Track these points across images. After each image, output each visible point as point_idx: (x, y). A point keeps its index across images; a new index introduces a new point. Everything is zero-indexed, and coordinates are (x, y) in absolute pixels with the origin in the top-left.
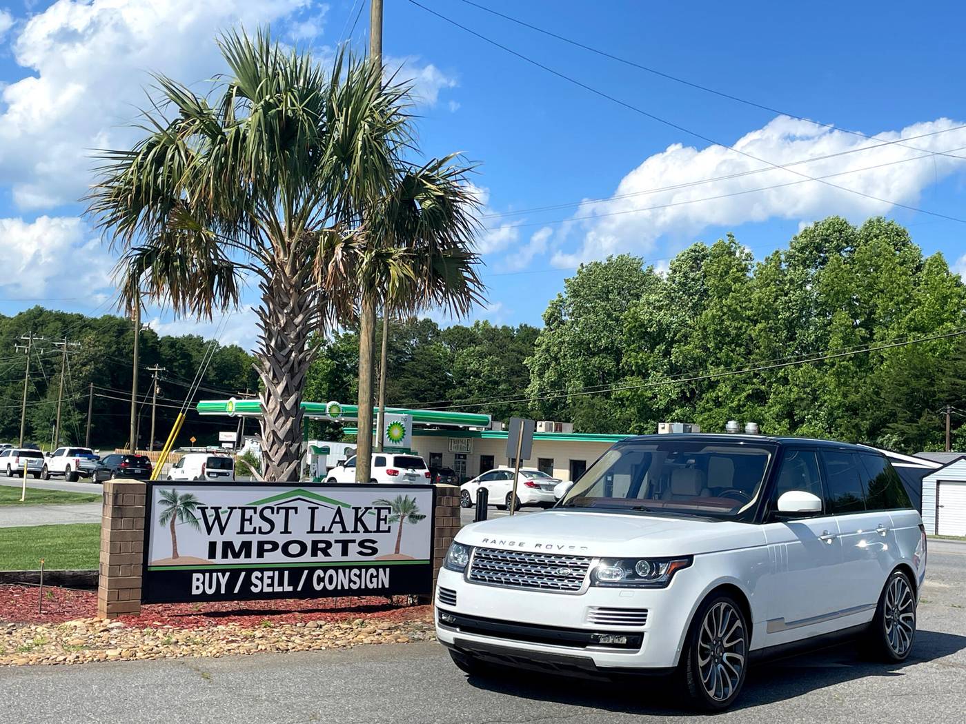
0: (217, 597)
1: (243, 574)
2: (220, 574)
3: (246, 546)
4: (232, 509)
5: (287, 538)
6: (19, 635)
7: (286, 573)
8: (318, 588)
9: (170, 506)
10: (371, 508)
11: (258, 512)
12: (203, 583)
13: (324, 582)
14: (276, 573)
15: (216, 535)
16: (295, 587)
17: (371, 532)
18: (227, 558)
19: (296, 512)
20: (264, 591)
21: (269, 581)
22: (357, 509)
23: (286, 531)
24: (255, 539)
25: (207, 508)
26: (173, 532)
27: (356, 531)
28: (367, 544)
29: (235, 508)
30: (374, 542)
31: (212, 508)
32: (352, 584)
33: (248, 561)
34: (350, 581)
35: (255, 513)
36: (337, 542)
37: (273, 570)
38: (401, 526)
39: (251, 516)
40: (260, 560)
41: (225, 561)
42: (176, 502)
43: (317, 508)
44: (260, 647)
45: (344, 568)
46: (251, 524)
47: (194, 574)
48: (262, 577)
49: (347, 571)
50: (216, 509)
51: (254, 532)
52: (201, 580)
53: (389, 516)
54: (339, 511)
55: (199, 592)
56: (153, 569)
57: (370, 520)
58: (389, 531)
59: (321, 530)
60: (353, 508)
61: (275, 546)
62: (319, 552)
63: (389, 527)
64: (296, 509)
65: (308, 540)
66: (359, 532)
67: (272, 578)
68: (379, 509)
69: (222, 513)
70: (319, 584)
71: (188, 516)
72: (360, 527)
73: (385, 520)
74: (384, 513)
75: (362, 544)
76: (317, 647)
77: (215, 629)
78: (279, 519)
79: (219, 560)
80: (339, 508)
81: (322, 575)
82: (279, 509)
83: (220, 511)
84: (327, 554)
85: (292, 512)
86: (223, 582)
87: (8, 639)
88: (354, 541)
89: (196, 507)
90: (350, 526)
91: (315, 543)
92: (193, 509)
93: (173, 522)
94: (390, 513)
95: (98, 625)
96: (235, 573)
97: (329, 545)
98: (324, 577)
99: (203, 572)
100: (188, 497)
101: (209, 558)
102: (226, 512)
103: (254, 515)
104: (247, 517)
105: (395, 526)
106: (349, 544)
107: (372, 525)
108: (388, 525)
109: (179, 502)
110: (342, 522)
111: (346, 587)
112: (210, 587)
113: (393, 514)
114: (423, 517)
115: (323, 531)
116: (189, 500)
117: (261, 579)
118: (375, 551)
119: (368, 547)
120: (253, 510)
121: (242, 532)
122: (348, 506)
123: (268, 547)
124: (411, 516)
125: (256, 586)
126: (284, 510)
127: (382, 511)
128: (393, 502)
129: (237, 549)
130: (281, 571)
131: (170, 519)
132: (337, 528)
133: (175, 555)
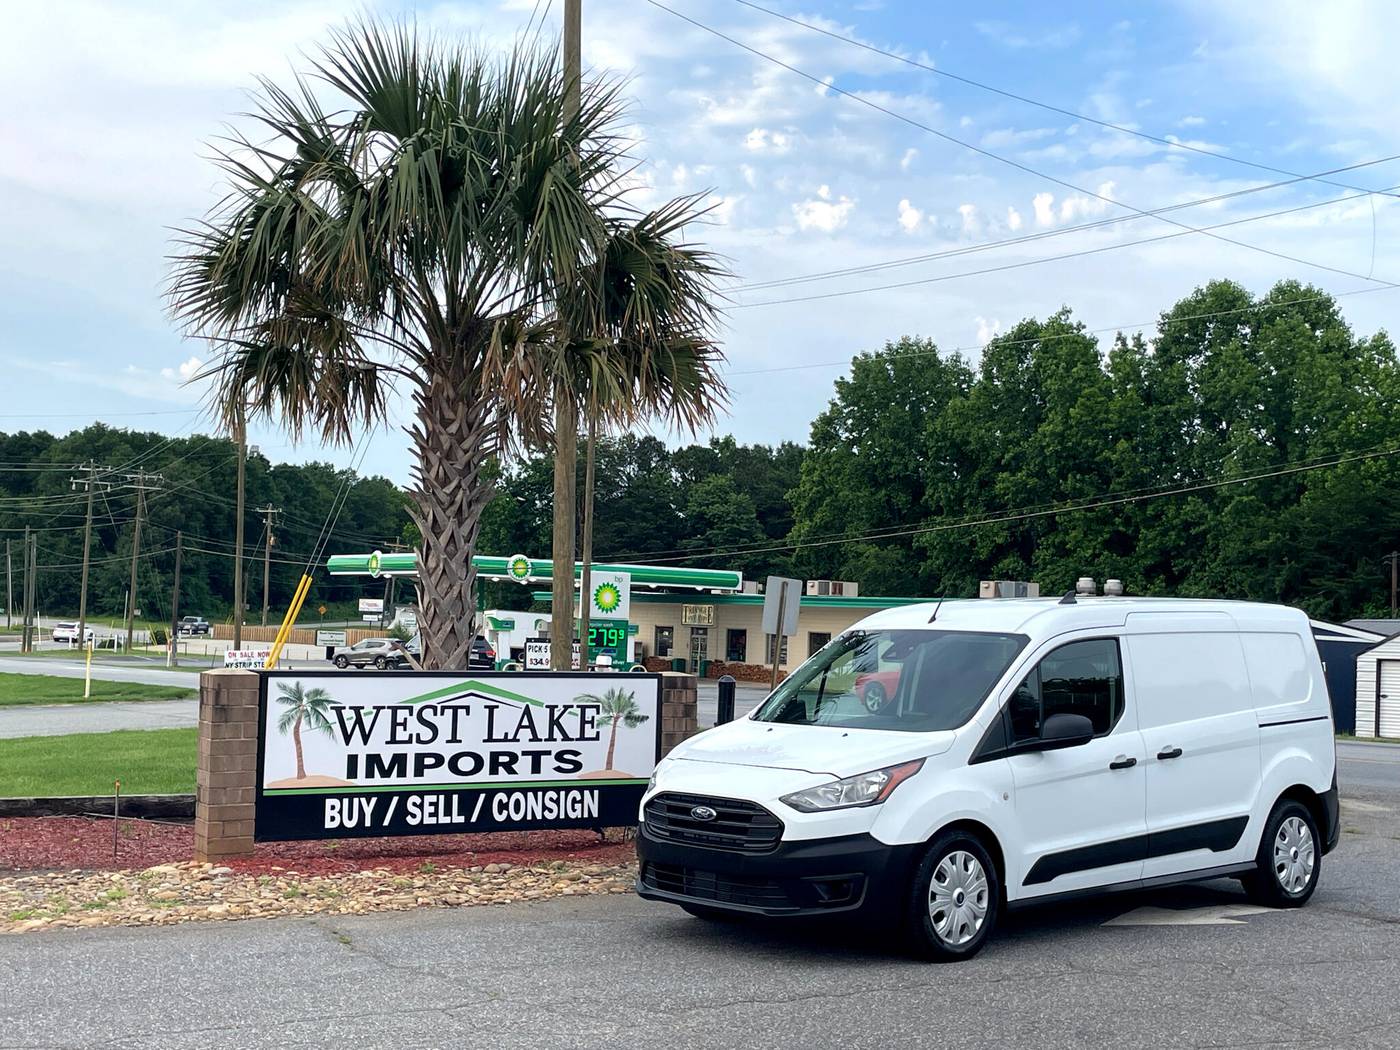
0: (360, 831)
1: (395, 799)
2: (363, 800)
3: (399, 760)
4: (378, 709)
5: (456, 749)
6: (86, 885)
7: (455, 798)
8: (500, 818)
9: (294, 706)
10: (572, 706)
11: (415, 713)
13: (507, 809)
14: (442, 797)
15: (357, 746)
16: (468, 817)
17: (572, 740)
18: (373, 777)
19: (468, 713)
20: (425, 822)
21: (432, 809)
22: (552, 708)
23: (454, 740)
24: (411, 751)
25: (344, 708)
26: (298, 742)
27: (551, 738)
28: (566, 756)
29: (383, 708)
30: (576, 753)
31: (351, 708)
32: (546, 813)
33: (402, 781)
34: (545, 808)
35: (411, 714)
36: (525, 753)
37: (437, 793)
38: (614, 731)
39: (406, 719)
40: (419, 780)
41: (370, 782)
42: (301, 699)
43: (497, 707)
44: (420, 900)
45: (535, 791)
46: (405, 729)
47: (328, 801)
48: (422, 803)
49: (540, 794)
50: (357, 710)
51: (410, 741)
52: (338, 808)
53: (597, 717)
54: (527, 712)
55: (335, 824)
56: (265, 793)
57: (571, 724)
58: (597, 738)
59: (502, 737)
60: (547, 707)
61: (439, 760)
62: (501, 769)
63: (598, 733)
64: (467, 708)
65: (485, 751)
66: (555, 740)
67: (436, 805)
68: (583, 708)
69: (365, 714)
70: (500, 813)
71: (318, 720)
72: (557, 733)
73: (592, 722)
74: (590, 713)
75: (559, 757)
76: (501, 900)
77: (358, 876)
78: (444, 723)
79: (361, 780)
80: (527, 706)
81: (505, 800)
82: (443, 708)
83: (362, 711)
84: (511, 771)
85: (461, 713)
86: (368, 810)
87: (73, 891)
88: (548, 753)
89: (329, 706)
90: (543, 731)
91: (494, 756)
92: (325, 709)
93: (297, 728)
94: (598, 713)
95: (196, 871)
96: (384, 799)
97: (514, 758)
98: (508, 803)
99: (340, 797)
100: (318, 692)
101: (348, 778)
102: (371, 713)
103: (409, 718)
104: (400, 720)
105: (606, 731)
106: (542, 757)
107: (574, 731)
108: (595, 730)
109: (305, 700)
110: (531, 726)
111: (539, 817)
112: (350, 818)
113: (602, 714)
114: (644, 718)
115: (506, 739)
116: (319, 697)
117: (421, 807)
118: (578, 766)
119: (569, 761)
120: (407, 711)
121: (393, 741)
122: (540, 704)
123: (429, 761)
124: (627, 718)
125: (414, 816)
126: (451, 710)
127: (587, 710)
128: (603, 698)
129: (386, 765)
130: (448, 795)
131: (294, 724)
132: (526, 734)
133: (301, 774)
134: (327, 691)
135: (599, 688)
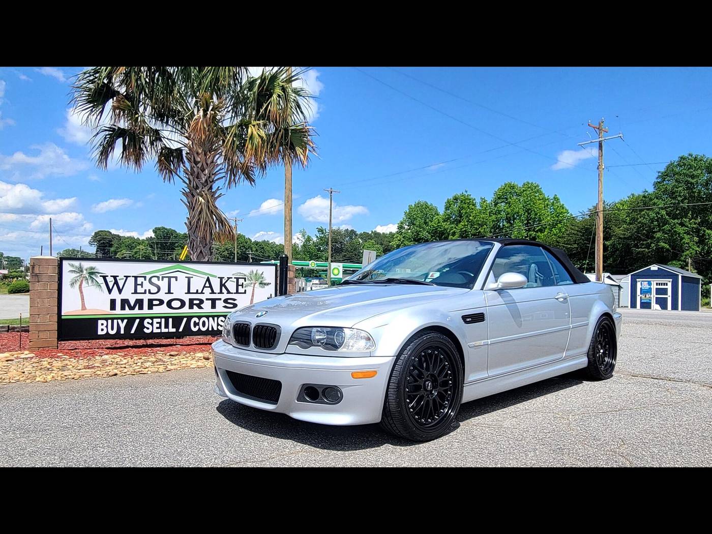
0: (118, 336)
1: (137, 321)
2: (120, 321)
3: (140, 303)
4: (127, 277)
5: (170, 297)
7: (170, 320)
8: (195, 329)
9: (78, 275)
10: (232, 278)
11: (147, 279)
12: (107, 327)
13: (199, 325)
14: (163, 320)
15: (115, 294)
16: (178, 329)
17: (232, 293)
18: (125, 309)
19: (176, 280)
20: (154, 332)
21: (158, 325)
22: (221, 279)
23: (169, 292)
24: (146, 298)
25: (107, 276)
26: (81, 292)
27: (221, 292)
28: (229, 301)
29: (130, 276)
30: (234, 300)
31: (111, 276)
32: (219, 327)
33: (141, 312)
34: (218, 325)
35: (145, 280)
36: (207, 299)
37: (161, 318)
38: (253, 290)
39: (142, 282)
40: (150, 311)
41: (123, 312)
42: (82, 271)
43: (192, 277)
45: (213, 317)
46: (142, 287)
47: (99, 321)
48: (153, 322)
49: (216, 318)
50: (115, 277)
51: (145, 293)
52: (105, 324)
53: (245, 283)
54: (208, 280)
55: (104, 332)
56: (63, 317)
57: (231, 286)
58: (245, 292)
59: (195, 292)
60: (219, 278)
61: (161, 302)
62: (195, 306)
63: (245, 290)
64: (176, 278)
65: (186, 298)
66: (223, 293)
67: (160, 323)
68: (238, 279)
69: (119, 279)
70: (195, 327)
71: (92, 281)
72: (224, 290)
73: (242, 285)
74: (241, 281)
75: (226, 301)
78: (163, 285)
79: (118, 311)
80: (208, 277)
81: (197, 321)
82: (163, 277)
83: (117, 278)
84: (200, 308)
85: (173, 280)
86: (122, 326)
88: (220, 299)
89: (99, 275)
90: (217, 289)
91: (191, 301)
92: (97, 276)
93: (80, 285)
94: (245, 281)
96: (131, 321)
97: (201, 301)
98: (199, 323)
99: (107, 319)
100: (92, 268)
101: (111, 310)
102: (123, 279)
103: (144, 282)
104: (139, 282)
105: (249, 290)
106: (217, 301)
107: (233, 289)
108: (244, 289)
109: (85, 272)
110: (211, 286)
111: (215, 329)
112: (112, 329)
113: (247, 282)
114: (268, 284)
115: (197, 292)
116: (93, 271)
117: (152, 324)
118: (235, 306)
119: (231, 303)
120: (143, 278)
121: (136, 292)
122: (215, 277)
123: (155, 302)
124: (260, 283)
125: (148, 328)
126: (167, 279)
127: (240, 280)
128: (247, 274)
129: (132, 304)
130: (167, 319)
131: (78, 283)
132: (207, 291)
133: (84, 308)
134: (97, 267)
135: (245, 270)
